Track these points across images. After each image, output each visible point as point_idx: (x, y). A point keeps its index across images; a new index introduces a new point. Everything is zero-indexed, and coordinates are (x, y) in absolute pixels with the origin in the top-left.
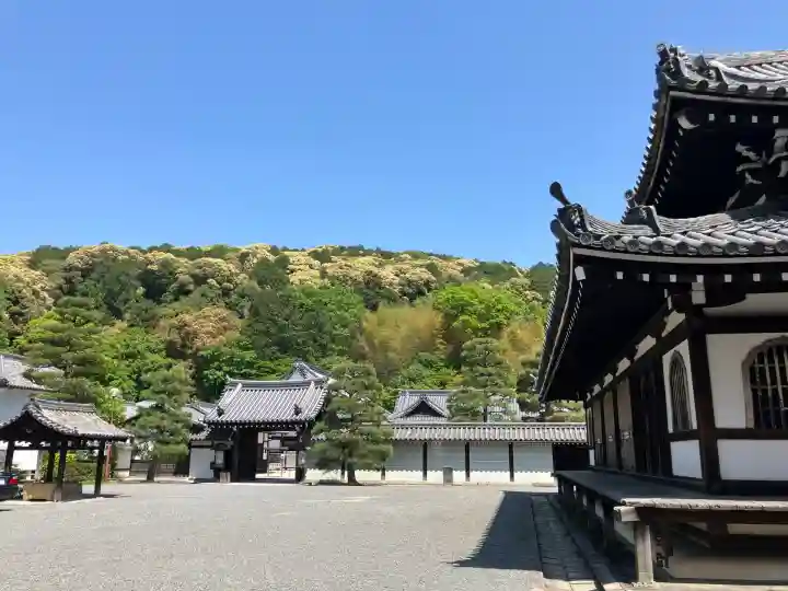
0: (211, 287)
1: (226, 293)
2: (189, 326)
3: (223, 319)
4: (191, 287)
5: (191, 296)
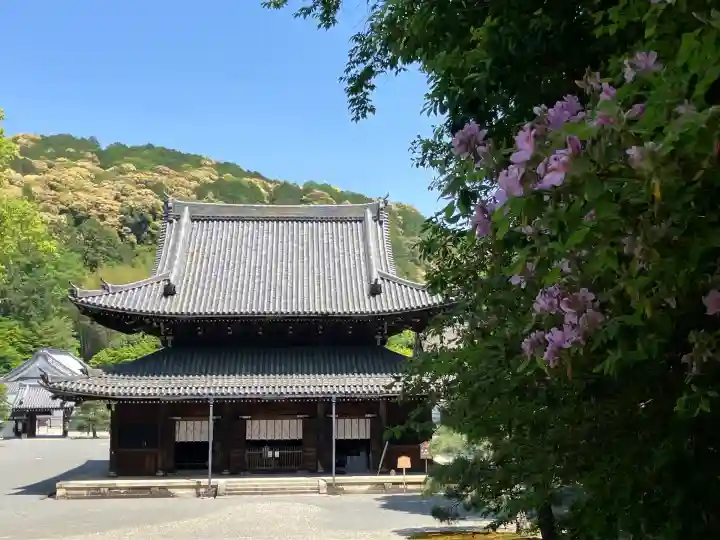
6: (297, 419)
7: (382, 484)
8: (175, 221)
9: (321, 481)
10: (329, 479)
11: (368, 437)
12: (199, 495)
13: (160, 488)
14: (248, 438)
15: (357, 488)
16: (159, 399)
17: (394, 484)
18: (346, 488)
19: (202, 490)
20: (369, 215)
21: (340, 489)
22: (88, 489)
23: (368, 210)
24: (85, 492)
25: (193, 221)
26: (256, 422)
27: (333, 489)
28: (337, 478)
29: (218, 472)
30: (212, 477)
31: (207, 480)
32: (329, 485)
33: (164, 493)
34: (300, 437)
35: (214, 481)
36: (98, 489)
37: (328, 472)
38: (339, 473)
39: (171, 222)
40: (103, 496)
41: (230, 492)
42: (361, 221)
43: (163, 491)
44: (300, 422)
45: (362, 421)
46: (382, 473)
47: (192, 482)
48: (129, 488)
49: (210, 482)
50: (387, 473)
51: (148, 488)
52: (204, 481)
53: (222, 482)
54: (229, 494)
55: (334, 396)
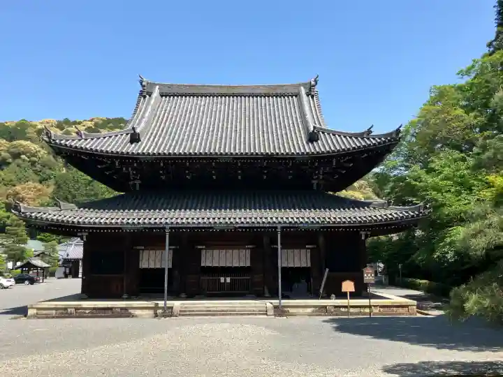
0: (24, 160)
1: (33, 163)
2: (20, 194)
3: (39, 190)
4: (10, 160)
5: (11, 166)
6: (246, 249)
7: (325, 307)
8: (148, 96)
9: (269, 304)
10: (276, 302)
11: (309, 265)
12: (156, 315)
13: (122, 309)
14: (202, 265)
15: (301, 310)
16: (120, 228)
17: (336, 307)
18: (291, 310)
19: (160, 311)
20: (303, 91)
21: (286, 312)
22: (56, 309)
23: (302, 88)
24: (54, 312)
25: (162, 96)
26: (210, 252)
27: (280, 311)
28: (283, 301)
29: (175, 295)
30: (168, 300)
31: (163, 302)
32: (276, 307)
33: (125, 313)
34: (248, 264)
35: (170, 303)
36: (66, 309)
37: (274, 295)
38: (284, 297)
39: (145, 97)
40: (70, 316)
41: (183, 313)
42: (296, 96)
43: (123, 311)
44: (248, 252)
45: (303, 251)
46: (323, 298)
47: (150, 304)
48: (94, 309)
49: (165, 304)
50: (328, 297)
51: (111, 309)
52: (161, 303)
53: (177, 304)
54: (183, 315)
55: (279, 226)
